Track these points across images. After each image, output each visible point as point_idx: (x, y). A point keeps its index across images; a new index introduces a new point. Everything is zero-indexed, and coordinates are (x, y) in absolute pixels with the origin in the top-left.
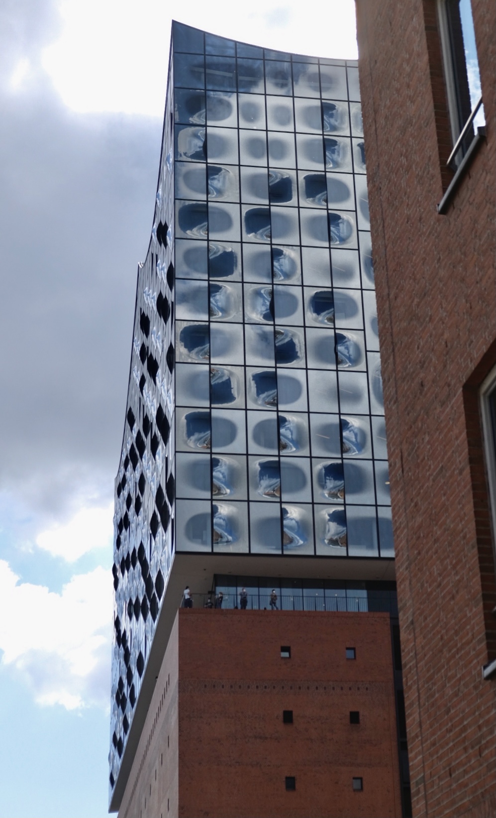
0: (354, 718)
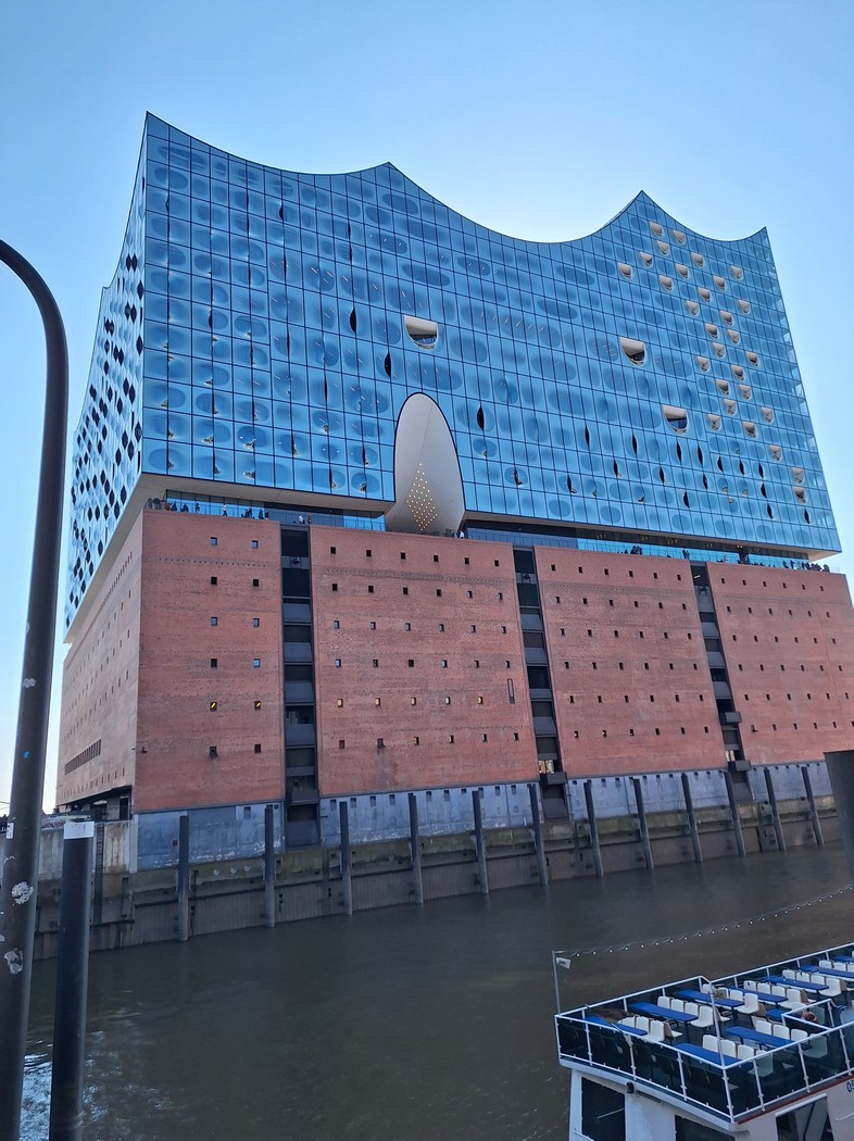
0: (256, 583)
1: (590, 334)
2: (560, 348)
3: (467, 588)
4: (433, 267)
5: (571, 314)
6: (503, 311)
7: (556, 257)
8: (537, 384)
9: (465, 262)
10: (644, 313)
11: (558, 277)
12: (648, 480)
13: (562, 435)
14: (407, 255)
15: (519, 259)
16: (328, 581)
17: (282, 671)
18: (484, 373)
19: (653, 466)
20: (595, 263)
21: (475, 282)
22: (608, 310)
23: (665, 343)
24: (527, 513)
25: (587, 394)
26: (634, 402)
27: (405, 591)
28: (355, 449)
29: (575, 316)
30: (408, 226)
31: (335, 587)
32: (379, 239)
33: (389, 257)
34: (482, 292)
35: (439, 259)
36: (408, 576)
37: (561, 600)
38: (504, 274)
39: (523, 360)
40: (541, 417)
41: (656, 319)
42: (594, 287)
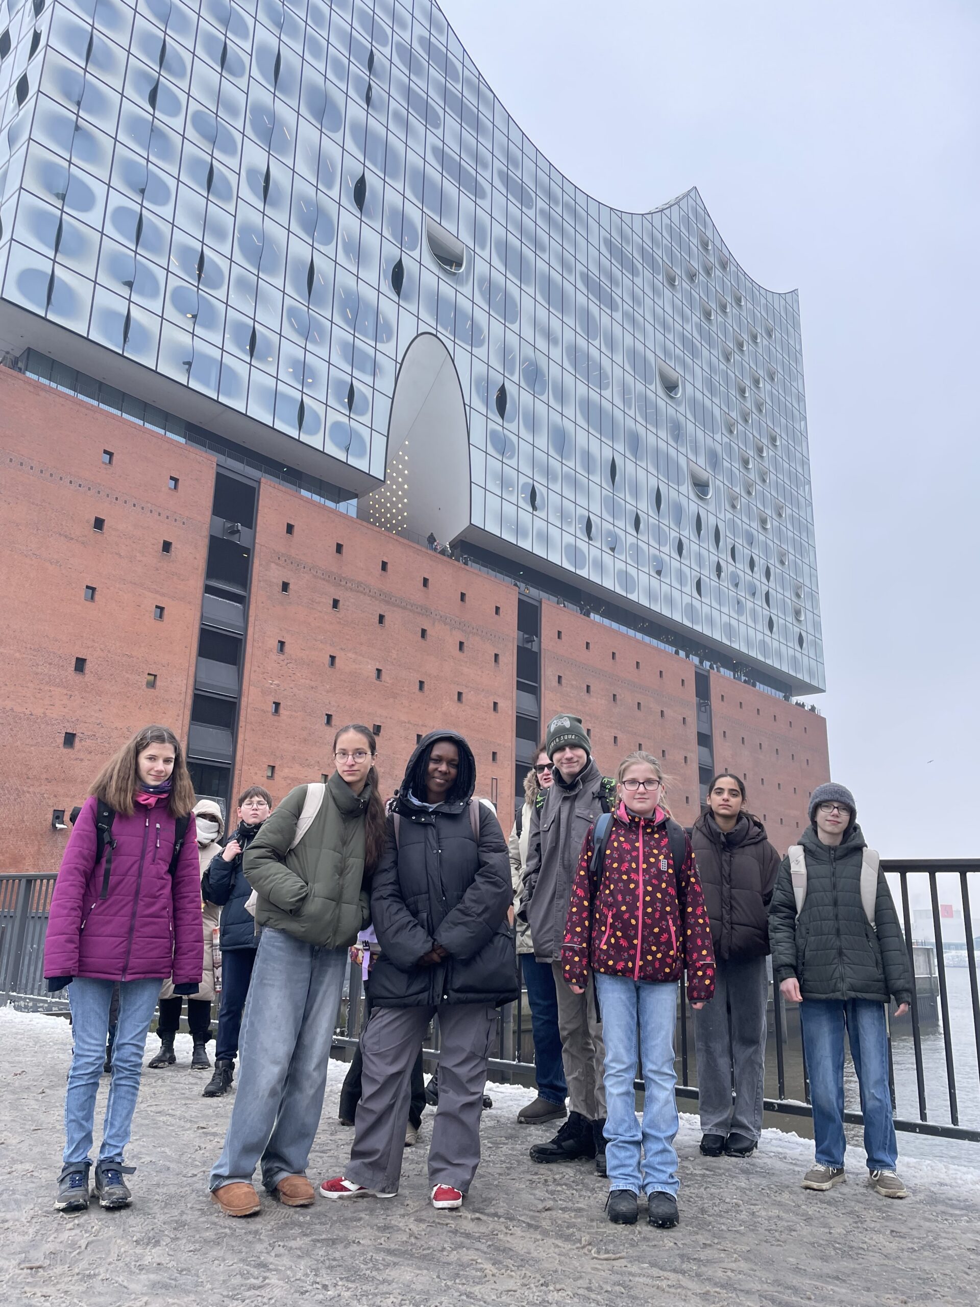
1: (629, 339)
2: (596, 343)
3: (459, 636)
4: (468, 165)
5: (612, 306)
6: (542, 266)
7: (605, 222)
8: (569, 380)
9: (506, 180)
10: (683, 338)
11: (604, 250)
12: (666, 549)
13: (588, 460)
14: (439, 132)
15: (566, 206)
16: (277, 575)
17: (189, 702)
18: (512, 339)
19: (674, 534)
20: (642, 251)
21: (514, 210)
22: (649, 317)
23: (699, 385)
24: (540, 551)
25: (618, 414)
26: (662, 445)
27: (381, 618)
28: (340, 382)
29: (617, 310)
30: (445, 93)
31: (285, 587)
32: (408, 93)
33: (417, 123)
34: (521, 228)
35: (477, 158)
36: (386, 598)
37: (563, 681)
38: (549, 219)
39: (556, 342)
40: (569, 426)
41: (694, 352)
42: (638, 281)
